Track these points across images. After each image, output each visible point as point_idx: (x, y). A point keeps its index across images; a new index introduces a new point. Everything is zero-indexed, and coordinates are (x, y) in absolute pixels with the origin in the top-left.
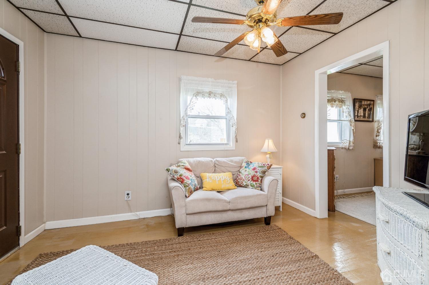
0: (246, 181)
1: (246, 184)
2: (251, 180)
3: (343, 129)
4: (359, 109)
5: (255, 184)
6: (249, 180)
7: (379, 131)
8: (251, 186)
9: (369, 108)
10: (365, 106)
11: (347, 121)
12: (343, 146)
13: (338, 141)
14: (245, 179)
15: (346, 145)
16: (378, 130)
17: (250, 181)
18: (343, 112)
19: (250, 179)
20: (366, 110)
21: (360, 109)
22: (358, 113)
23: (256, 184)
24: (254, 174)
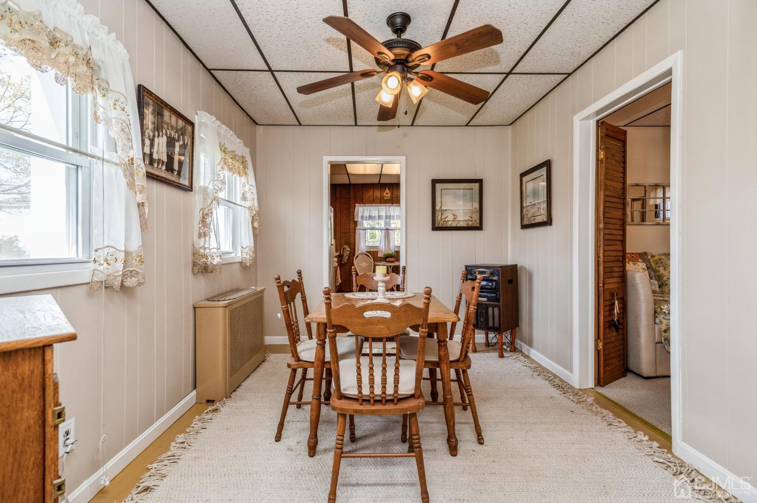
3: (96, 200)
4: (156, 133)
7: (208, 221)
9: (181, 142)
10: (173, 133)
11: (117, 164)
12: (99, 277)
13: (70, 254)
15: (111, 270)
16: (203, 217)
18: (96, 118)
20: (174, 146)
21: (159, 136)
22: (152, 145)
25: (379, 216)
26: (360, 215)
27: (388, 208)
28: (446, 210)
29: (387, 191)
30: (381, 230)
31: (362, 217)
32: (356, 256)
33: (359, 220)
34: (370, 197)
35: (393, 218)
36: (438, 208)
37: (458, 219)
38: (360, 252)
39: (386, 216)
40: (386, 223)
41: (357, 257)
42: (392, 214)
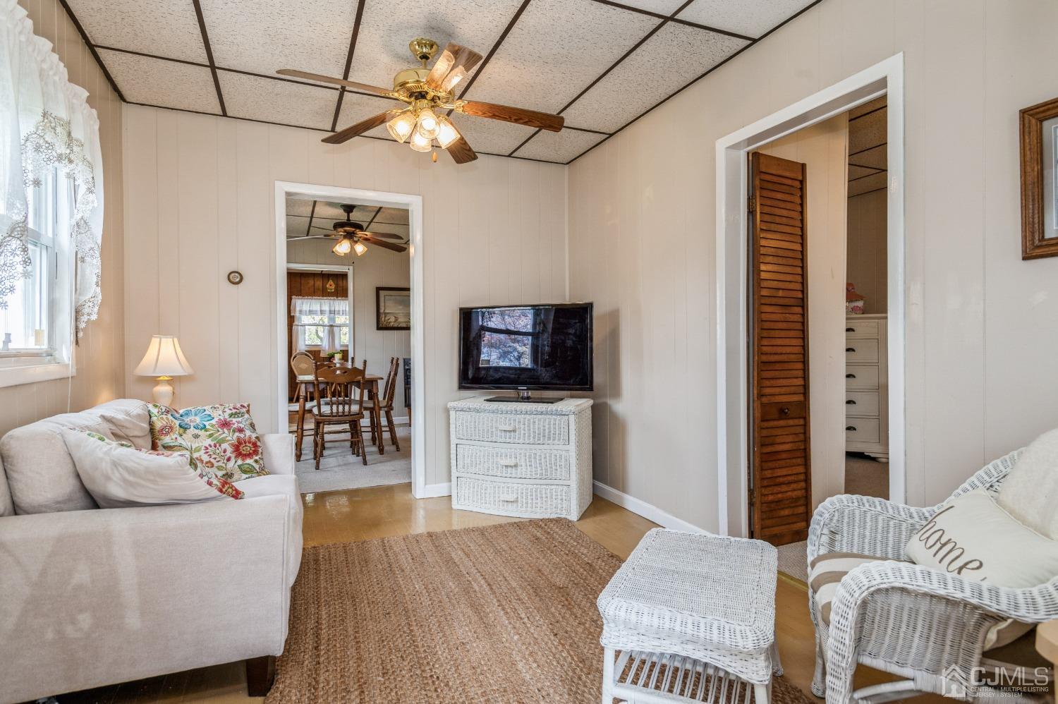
0: (220, 464)
1: (224, 472)
2: (233, 456)
5: (254, 464)
6: (229, 459)
8: (245, 472)
14: (213, 461)
17: (233, 460)
19: (228, 454)
23: (256, 461)
24: (238, 439)
25: (321, 311)
26: (298, 309)
27: (332, 302)
28: (388, 313)
29: (331, 282)
30: (323, 326)
31: (301, 311)
32: (293, 356)
33: (297, 314)
34: (309, 288)
35: (339, 314)
36: (382, 311)
37: (399, 320)
38: (298, 351)
39: (330, 311)
40: (330, 319)
41: (294, 358)
42: (337, 309)
